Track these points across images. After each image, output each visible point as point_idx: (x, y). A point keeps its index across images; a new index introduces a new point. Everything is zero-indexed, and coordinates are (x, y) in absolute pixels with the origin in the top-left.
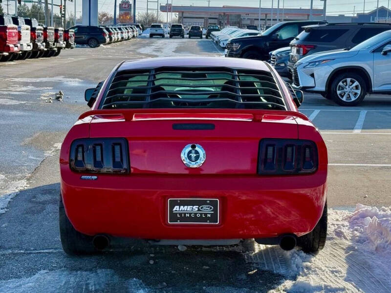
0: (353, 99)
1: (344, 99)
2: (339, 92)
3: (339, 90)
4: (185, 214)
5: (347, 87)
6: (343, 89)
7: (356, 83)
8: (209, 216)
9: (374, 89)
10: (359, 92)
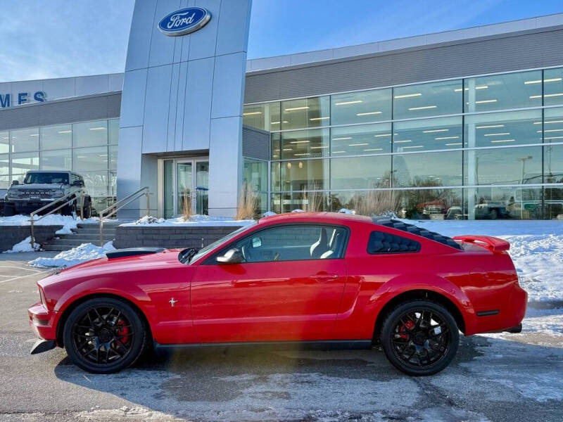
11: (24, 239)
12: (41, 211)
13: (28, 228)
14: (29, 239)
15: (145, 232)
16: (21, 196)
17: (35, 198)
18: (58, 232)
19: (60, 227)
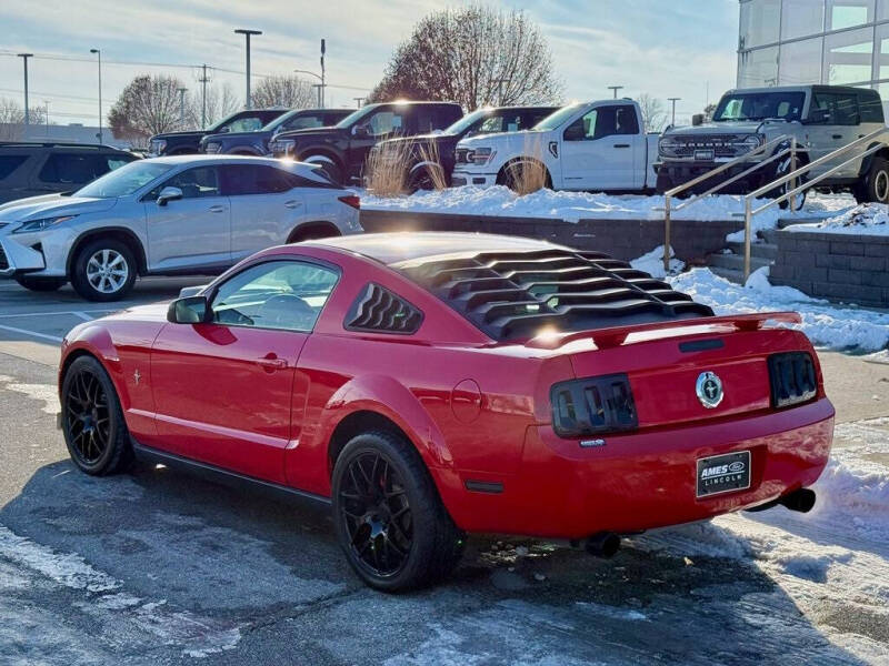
0: (116, 287)
1: (101, 288)
2: (90, 276)
3: (90, 272)
4: (713, 479)
5: (104, 266)
6: (95, 269)
7: (119, 258)
8: (739, 477)
9: (150, 267)
10: (124, 273)
11: (652, 250)
12: (724, 187)
13: (660, 224)
14: (660, 251)
15: (835, 247)
16: (679, 152)
17: (703, 155)
18: (731, 237)
19: (738, 226)
